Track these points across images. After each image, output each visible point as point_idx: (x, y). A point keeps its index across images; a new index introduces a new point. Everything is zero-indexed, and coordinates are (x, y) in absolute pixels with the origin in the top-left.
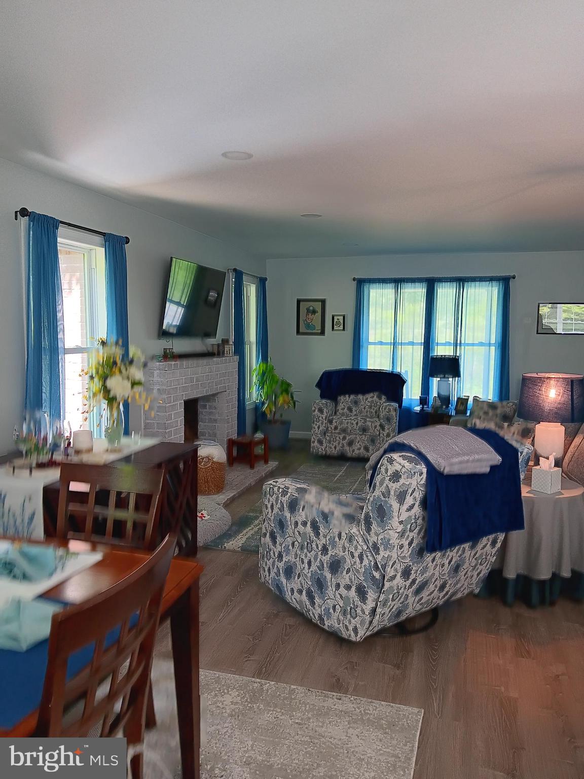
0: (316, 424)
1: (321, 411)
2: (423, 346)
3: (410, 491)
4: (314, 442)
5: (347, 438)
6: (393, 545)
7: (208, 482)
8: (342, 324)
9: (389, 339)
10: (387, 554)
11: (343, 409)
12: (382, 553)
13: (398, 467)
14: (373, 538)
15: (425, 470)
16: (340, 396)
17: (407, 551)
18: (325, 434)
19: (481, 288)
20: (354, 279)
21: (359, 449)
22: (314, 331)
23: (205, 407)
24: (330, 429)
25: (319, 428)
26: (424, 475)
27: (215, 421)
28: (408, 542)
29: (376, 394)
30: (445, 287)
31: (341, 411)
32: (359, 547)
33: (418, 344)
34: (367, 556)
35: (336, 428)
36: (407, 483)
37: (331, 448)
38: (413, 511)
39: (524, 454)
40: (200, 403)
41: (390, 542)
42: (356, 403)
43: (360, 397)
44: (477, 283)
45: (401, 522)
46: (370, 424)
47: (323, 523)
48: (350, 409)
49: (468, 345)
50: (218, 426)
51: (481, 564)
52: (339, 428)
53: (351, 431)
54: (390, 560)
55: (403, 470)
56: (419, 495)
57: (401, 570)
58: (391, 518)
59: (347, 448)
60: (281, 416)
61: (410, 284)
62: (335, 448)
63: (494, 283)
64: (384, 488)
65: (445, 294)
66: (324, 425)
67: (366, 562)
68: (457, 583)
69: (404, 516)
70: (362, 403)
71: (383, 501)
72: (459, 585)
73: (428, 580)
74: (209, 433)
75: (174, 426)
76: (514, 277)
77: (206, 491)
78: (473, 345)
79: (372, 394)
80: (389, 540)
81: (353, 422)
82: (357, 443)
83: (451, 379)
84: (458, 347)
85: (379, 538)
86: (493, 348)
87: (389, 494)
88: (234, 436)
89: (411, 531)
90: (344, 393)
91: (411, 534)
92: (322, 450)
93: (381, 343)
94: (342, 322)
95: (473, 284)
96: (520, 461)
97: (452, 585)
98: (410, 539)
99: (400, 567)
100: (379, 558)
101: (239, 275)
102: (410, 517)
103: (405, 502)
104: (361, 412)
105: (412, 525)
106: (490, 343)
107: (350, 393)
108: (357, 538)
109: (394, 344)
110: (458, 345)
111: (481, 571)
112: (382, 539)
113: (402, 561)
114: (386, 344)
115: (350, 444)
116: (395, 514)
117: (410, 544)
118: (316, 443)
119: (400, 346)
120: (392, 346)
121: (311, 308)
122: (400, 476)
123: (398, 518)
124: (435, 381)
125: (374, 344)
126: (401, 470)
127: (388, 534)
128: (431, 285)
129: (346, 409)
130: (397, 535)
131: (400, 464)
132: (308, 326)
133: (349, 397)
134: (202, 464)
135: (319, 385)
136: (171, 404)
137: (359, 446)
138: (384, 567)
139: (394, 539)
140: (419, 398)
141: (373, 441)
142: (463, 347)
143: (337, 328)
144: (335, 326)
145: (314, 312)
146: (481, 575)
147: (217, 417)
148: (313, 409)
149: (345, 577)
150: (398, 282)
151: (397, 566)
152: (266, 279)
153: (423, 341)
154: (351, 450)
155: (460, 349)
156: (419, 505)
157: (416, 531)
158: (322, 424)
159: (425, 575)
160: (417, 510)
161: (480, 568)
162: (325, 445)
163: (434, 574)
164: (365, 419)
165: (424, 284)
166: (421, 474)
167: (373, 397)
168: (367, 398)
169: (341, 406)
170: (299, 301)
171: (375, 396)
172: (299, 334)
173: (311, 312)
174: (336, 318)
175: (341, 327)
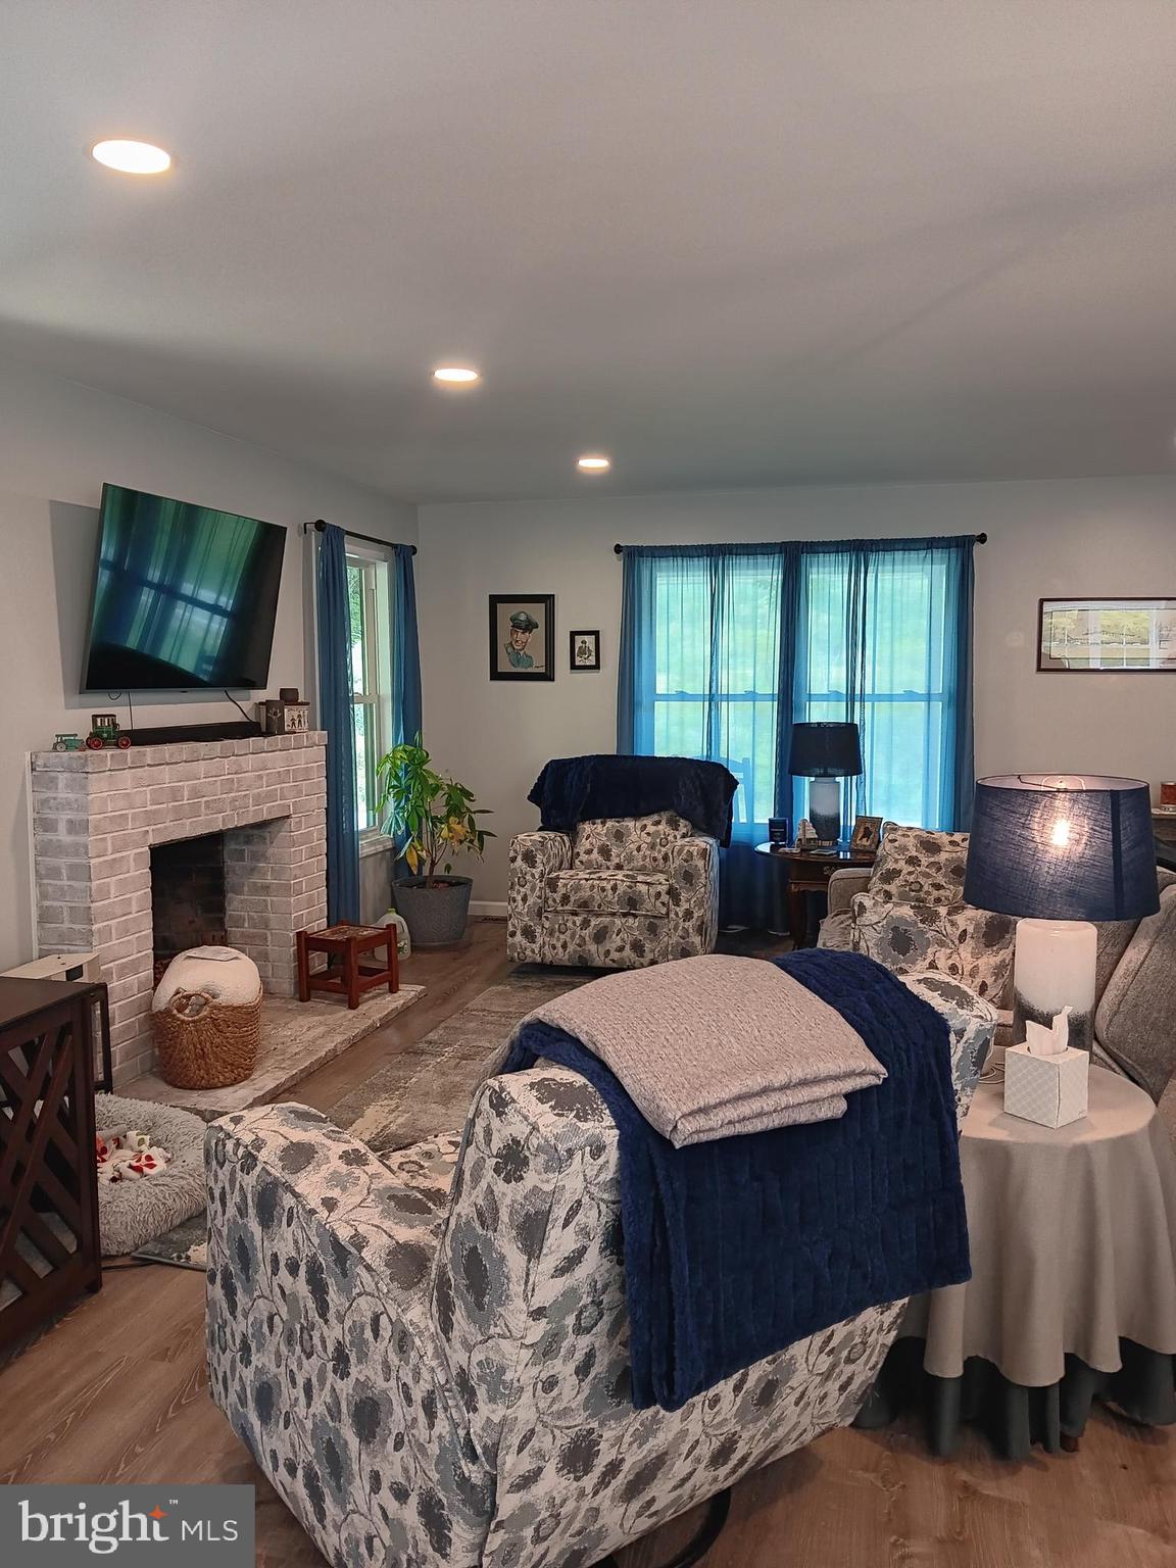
0: (519, 892)
1: (529, 858)
2: (776, 703)
3: (560, 1212)
4: (513, 934)
5: (593, 923)
6: (516, 1384)
7: (203, 1056)
8: (593, 654)
9: (699, 686)
10: (498, 1413)
11: (589, 852)
12: (484, 1408)
13: (520, 1130)
14: (458, 1357)
15: (611, 1137)
16: (583, 820)
17: (571, 1392)
18: (539, 915)
19: (906, 567)
20: (618, 549)
21: (621, 949)
22: (529, 670)
23: (240, 855)
24: (550, 902)
25: (524, 899)
26: (612, 1155)
27: (266, 888)
28: (571, 1367)
29: (665, 816)
30: (824, 567)
31: (584, 857)
32: (425, 1374)
33: (764, 698)
34: (446, 1409)
35: (565, 899)
36: (548, 1188)
37: (554, 947)
38: (582, 1272)
39: (969, 1034)
40: (231, 846)
41: (508, 1376)
42: (619, 836)
43: (630, 823)
44: (899, 555)
45: (538, 1314)
46: (643, 888)
47: (335, 1276)
48: (605, 852)
49: (880, 698)
50: (272, 901)
51: (849, 1361)
52: (572, 899)
53: (600, 906)
54: (511, 1431)
55: (534, 1142)
56: (596, 1218)
57: (556, 1452)
58: (503, 1298)
59: (593, 947)
60: (448, 868)
61: (744, 560)
62: (564, 946)
63: (938, 554)
64: (481, 1197)
65: (827, 582)
66: (537, 892)
67: (442, 1426)
68: (774, 1427)
69: (549, 1291)
70: (634, 837)
71: (478, 1236)
72: (781, 1432)
73: (666, 1453)
74: (251, 918)
75: (119, 912)
76: (982, 538)
77: (203, 1078)
78: (891, 698)
79: (656, 817)
80: (502, 1370)
81: (604, 884)
82: (614, 936)
83: (841, 780)
84: (857, 704)
85: (475, 1361)
86: (938, 707)
87: (496, 1219)
88: (318, 925)
89: (579, 1330)
90: (591, 815)
91: (584, 1342)
92: (533, 952)
93: (682, 696)
94: (592, 647)
95: (888, 557)
96: (954, 1060)
97: (757, 1438)
98: (579, 1356)
99: (552, 1444)
100: (477, 1423)
101: (331, 537)
102: (571, 1294)
103: (545, 1251)
104: (630, 858)
105: (581, 1313)
106: (929, 694)
107: (605, 816)
108: (419, 1343)
109: (711, 698)
110: (858, 698)
111: (850, 1380)
112: (480, 1364)
113: (558, 1423)
114: (693, 698)
115: (600, 936)
116: (516, 1288)
117: (583, 1370)
118: (519, 937)
120: (707, 703)
121: (523, 617)
122: (525, 1162)
123: (526, 1298)
124: (805, 784)
125: (667, 698)
126: (527, 1138)
127: (497, 1347)
128: (793, 558)
129: (595, 851)
130: (526, 1354)
131: (526, 1118)
132: (516, 657)
133: (604, 823)
134: (187, 1011)
135: (535, 796)
136: (106, 858)
137: (619, 943)
138: (492, 1453)
139: (520, 1367)
140: (768, 822)
141: (653, 929)
142: (868, 705)
143: (582, 664)
144: (577, 659)
145: (529, 626)
146: (854, 1387)
147: (269, 880)
148: (512, 854)
149: (391, 1458)
150: (717, 555)
151: (543, 1441)
152: (414, 550)
153: (776, 692)
154: (602, 950)
155: (863, 708)
156: (602, 1250)
157: (603, 1326)
158: (533, 889)
159: (652, 1442)
160: (594, 1263)
161: (849, 1369)
162: (539, 940)
163: (684, 1433)
164: (633, 877)
165: (776, 560)
166: (598, 1150)
167: (658, 823)
168: (645, 826)
169: (584, 845)
170: (495, 600)
171: (664, 822)
172: (496, 675)
173: (523, 625)
174: (579, 639)
175: (592, 661)
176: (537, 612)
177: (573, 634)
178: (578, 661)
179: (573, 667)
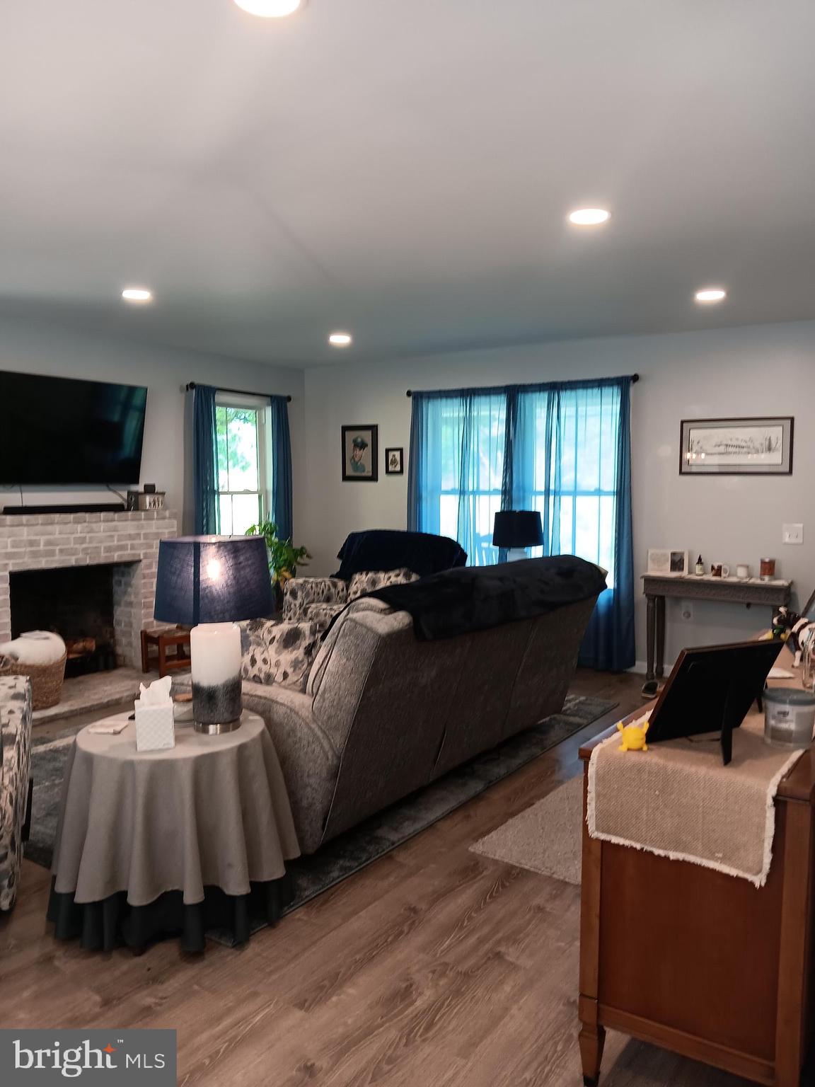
1: (293, 593)
8: (399, 463)
16: (356, 572)
20: (409, 394)
22: (363, 474)
23: (120, 583)
27: (131, 604)
29: (403, 571)
42: (373, 584)
43: (381, 574)
50: (134, 611)
61: (483, 399)
63: (607, 391)
74: (125, 622)
76: (635, 378)
79: (397, 572)
94: (398, 459)
101: (201, 393)
107: (368, 570)
119: (471, 497)
121: (359, 440)
128: (513, 395)
132: (356, 466)
133: (367, 574)
143: (392, 470)
145: (362, 446)
147: (133, 598)
150: (468, 394)
152: (289, 399)
165: (503, 398)
167: (397, 576)
168: (389, 578)
169: (353, 588)
170: (345, 429)
171: (401, 575)
172: (346, 478)
173: (360, 445)
174: (391, 454)
175: (398, 468)
176: (367, 436)
177: (387, 451)
178: (391, 468)
179: (388, 472)
